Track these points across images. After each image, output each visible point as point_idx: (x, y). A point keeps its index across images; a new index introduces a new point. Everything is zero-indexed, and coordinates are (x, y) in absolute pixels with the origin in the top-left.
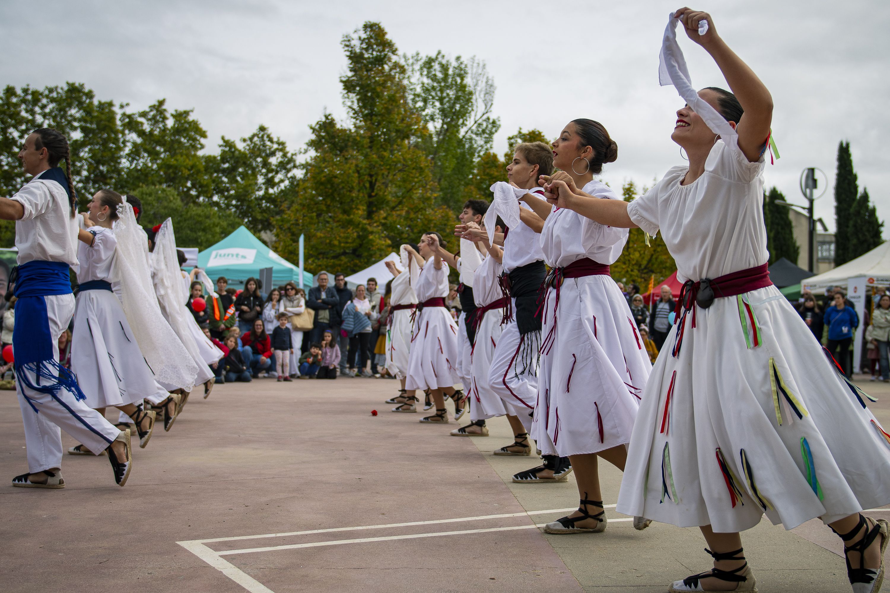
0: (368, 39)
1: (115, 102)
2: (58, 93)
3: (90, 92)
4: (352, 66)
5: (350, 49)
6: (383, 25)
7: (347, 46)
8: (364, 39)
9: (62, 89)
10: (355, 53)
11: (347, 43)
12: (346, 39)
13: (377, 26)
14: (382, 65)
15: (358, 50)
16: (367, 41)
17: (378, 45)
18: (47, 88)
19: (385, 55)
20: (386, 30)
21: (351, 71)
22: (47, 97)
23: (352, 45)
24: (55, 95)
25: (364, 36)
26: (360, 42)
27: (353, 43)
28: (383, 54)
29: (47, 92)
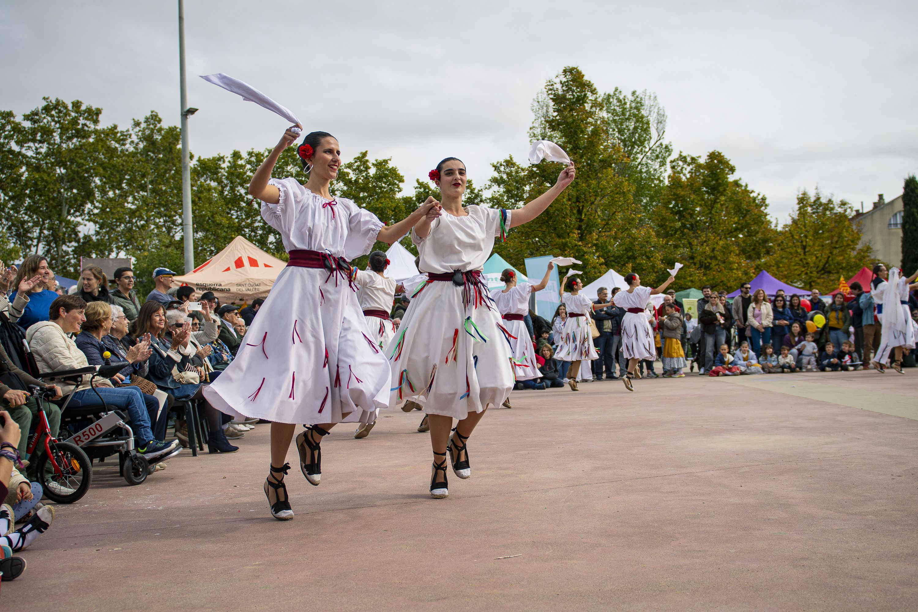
0: (567, 81)
4: (554, 107)
5: (553, 92)
6: (580, 69)
7: (551, 90)
8: (565, 82)
10: (558, 95)
11: (551, 87)
12: (549, 84)
13: (575, 70)
14: (582, 104)
15: (560, 92)
16: (567, 84)
17: (577, 88)
19: (585, 95)
20: (583, 73)
21: (554, 111)
23: (555, 89)
25: (564, 80)
26: (561, 85)
27: (555, 86)
28: (583, 94)
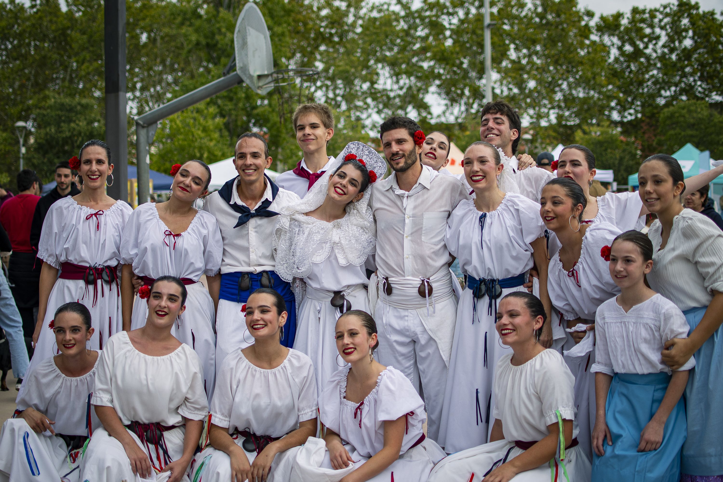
1: (716, 12)
2: (671, 9)
3: (697, 4)
9: (673, 5)
18: (661, 5)
22: (661, 13)
24: (668, 10)
29: (662, 9)
